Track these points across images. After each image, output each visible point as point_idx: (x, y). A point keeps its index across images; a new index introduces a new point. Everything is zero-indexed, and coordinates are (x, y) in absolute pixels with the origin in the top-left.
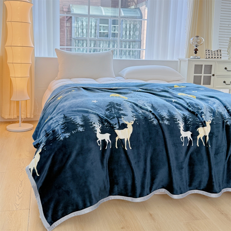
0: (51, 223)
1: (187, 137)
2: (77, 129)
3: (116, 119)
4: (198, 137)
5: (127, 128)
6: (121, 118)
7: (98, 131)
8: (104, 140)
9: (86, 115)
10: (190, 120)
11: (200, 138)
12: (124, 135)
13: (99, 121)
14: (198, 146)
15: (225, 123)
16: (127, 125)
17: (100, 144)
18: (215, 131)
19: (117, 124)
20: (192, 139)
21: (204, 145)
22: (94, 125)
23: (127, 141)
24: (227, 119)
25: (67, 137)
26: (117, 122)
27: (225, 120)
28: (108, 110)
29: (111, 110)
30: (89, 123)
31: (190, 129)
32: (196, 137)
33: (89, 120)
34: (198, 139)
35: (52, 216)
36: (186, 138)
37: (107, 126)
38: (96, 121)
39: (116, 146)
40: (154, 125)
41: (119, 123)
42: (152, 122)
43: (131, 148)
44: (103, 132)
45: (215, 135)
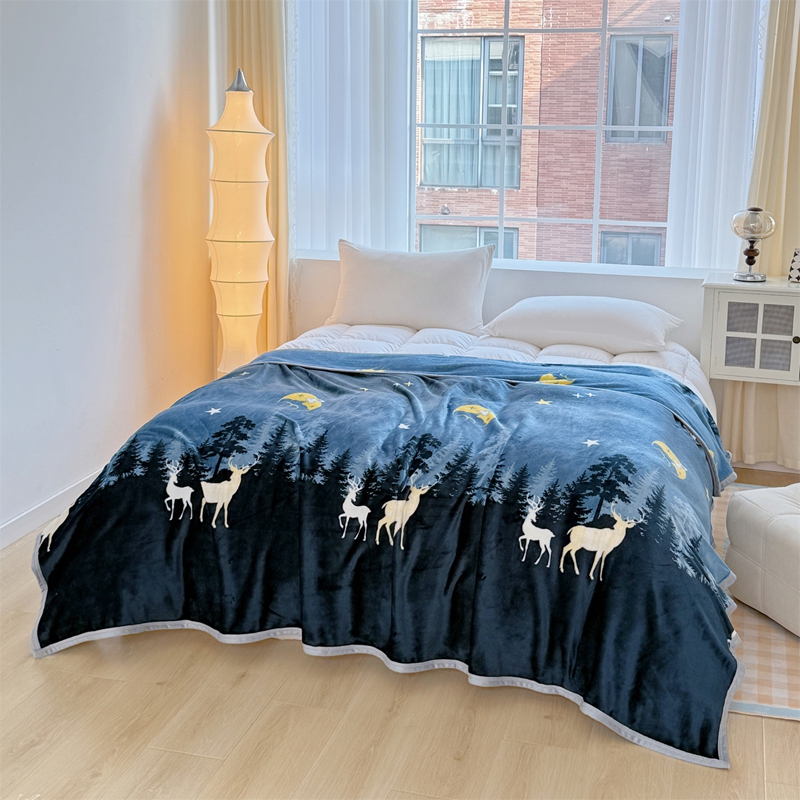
0: (43, 644)
1: (357, 519)
2: (133, 469)
3: (218, 456)
4: (381, 523)
5: (229, 480)
6: (228, 456)
7: (173, 478)
8: (181, 500)
9: (166, 440)
10: (379, 479)
11: (384, 526)
12: (219, 495)
13: (183, 458)
14: (378, 543)
15: (467, 497)
16: (231, 473)
17: (170, 507)
18: (428, 513)
19: (213, 470)
20: (366, 525)
21: (392, 544)
22: (168, 466)
23: (222, 509)
24: (477, 489)
25: (112, 483)
26: (214, 465)
27: (469, 490)
28: (218, 434)
29: (226, 435)
30: (160, 460)
31: (370, 503)
32: (375, 523)
33: (163, 453)
34: (379, 527)
35: (52, 630)
36: (354, 520)
37: (192, 471)
38: (175, 458)
39: (201, 517)
40: (290, 483)
41: (218, 466)
42: (288, 474)
43: (227, 526)
44: (181, 483)
45: (422, 524)
